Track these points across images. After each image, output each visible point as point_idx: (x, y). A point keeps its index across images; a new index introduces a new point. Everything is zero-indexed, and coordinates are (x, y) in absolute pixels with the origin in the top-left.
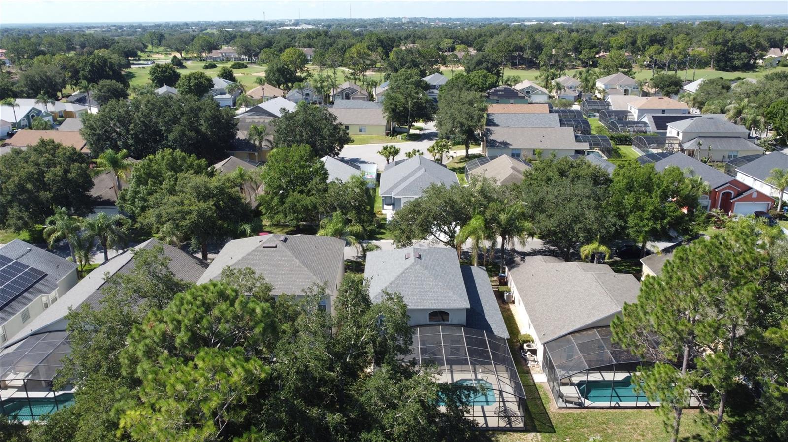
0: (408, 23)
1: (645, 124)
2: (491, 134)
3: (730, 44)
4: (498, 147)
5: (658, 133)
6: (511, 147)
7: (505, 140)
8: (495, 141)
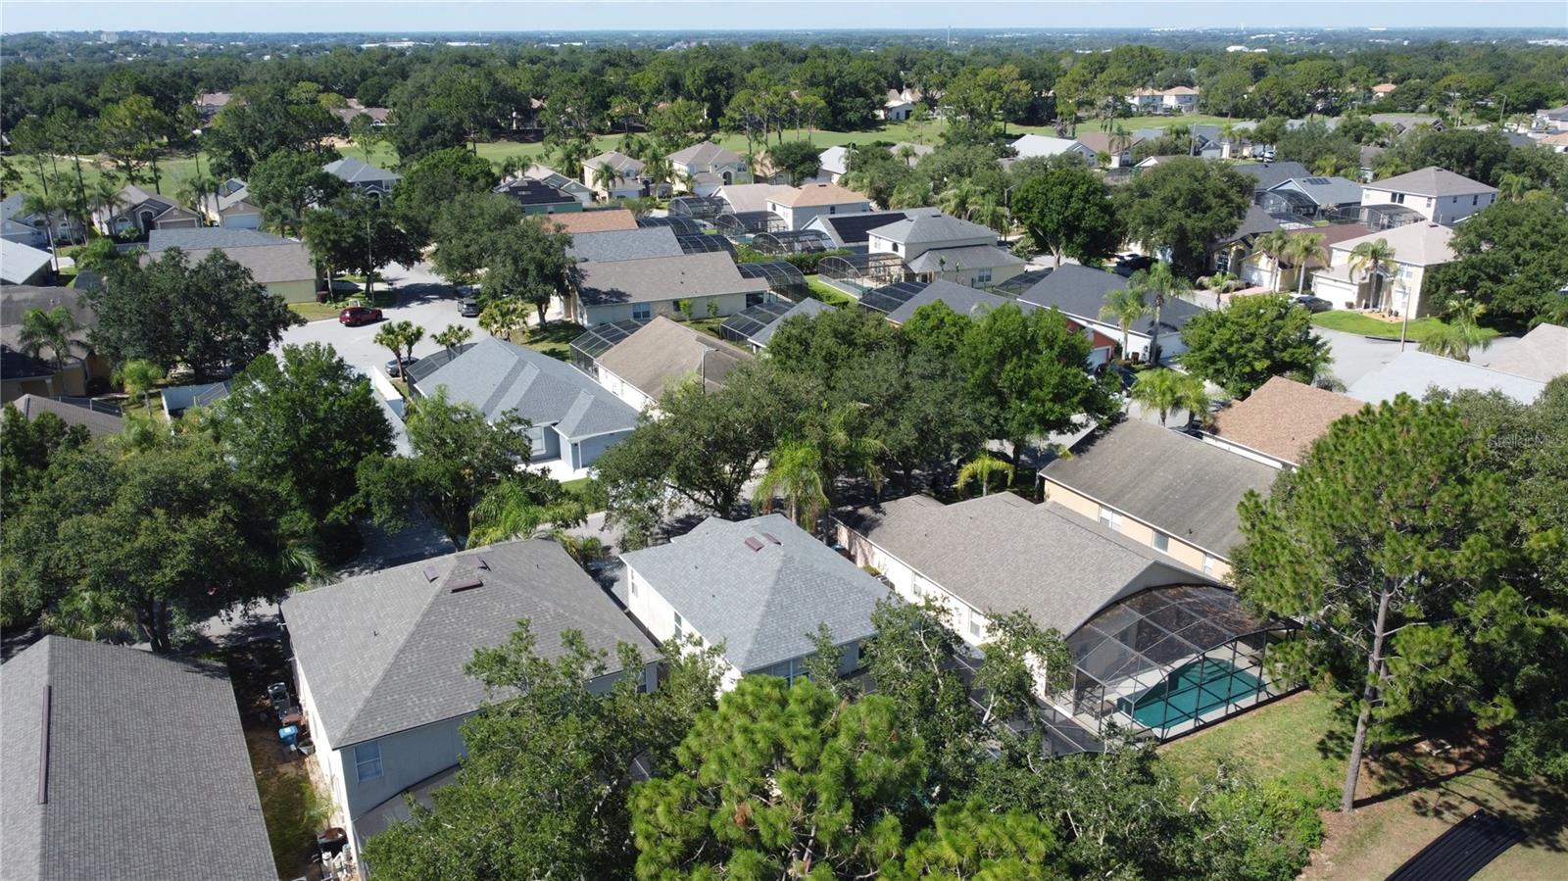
0: (121, 44)
1: (819, 234)
2: (583, 277)
3: (836, 84)
4: (606, 301)
5: (851, 248)
6: (631, 300)
7: (615, 287)
8: (596, 291)
